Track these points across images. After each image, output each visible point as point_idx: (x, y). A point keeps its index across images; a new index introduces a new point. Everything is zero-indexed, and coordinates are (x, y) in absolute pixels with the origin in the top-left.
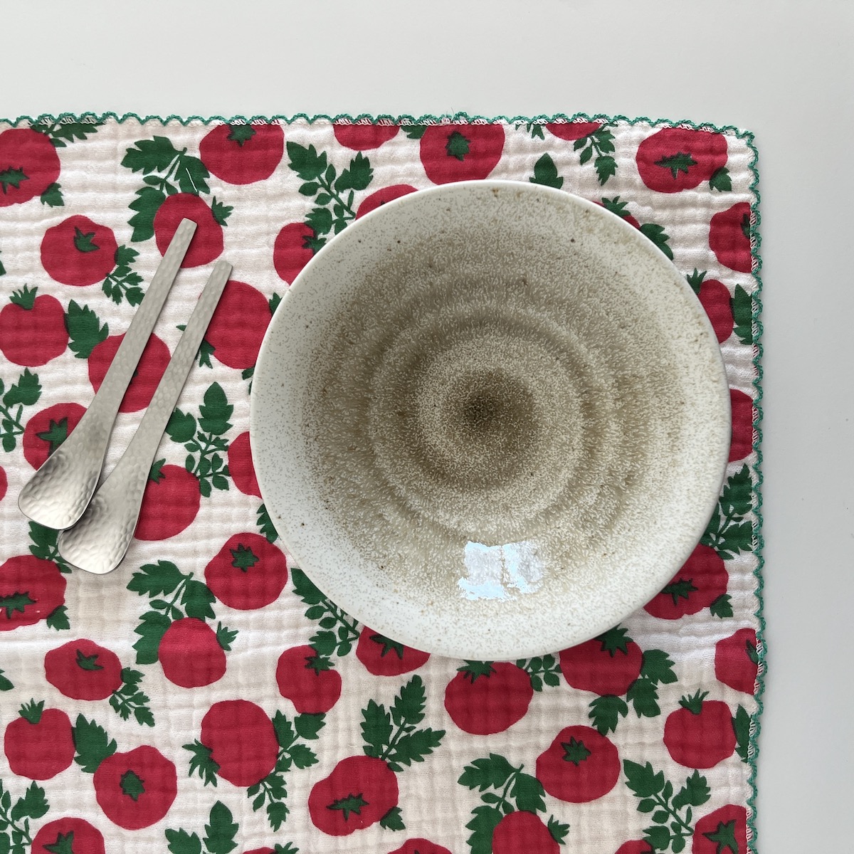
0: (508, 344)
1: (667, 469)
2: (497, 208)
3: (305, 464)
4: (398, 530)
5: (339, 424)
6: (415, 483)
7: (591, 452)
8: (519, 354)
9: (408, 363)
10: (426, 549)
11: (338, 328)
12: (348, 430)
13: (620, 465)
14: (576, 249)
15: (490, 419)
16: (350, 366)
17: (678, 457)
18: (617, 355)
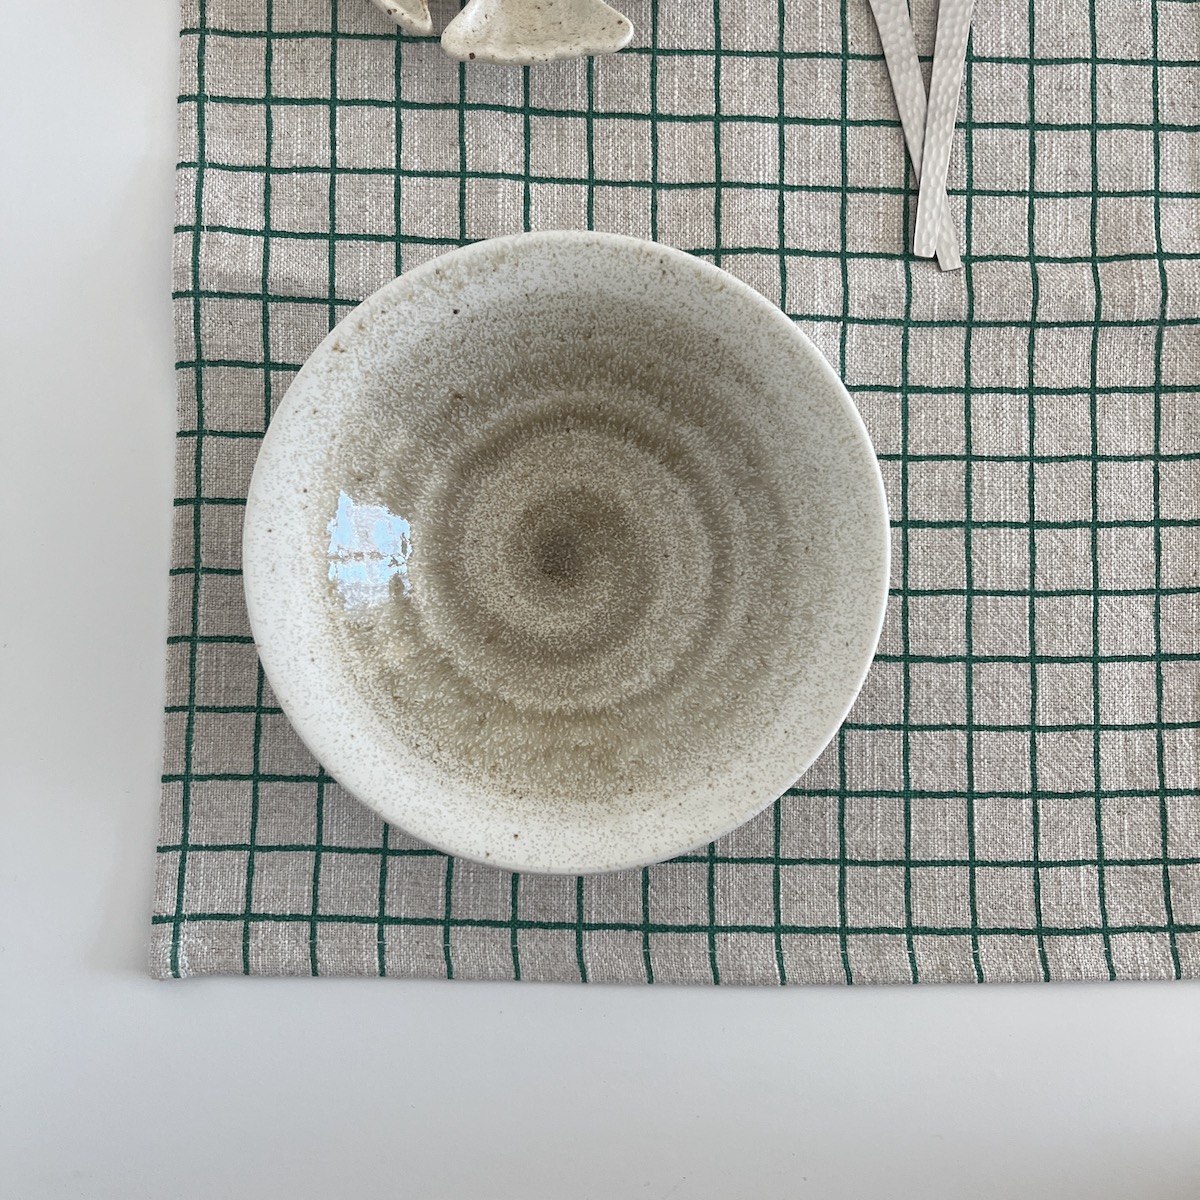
0: (511, 468)
1: (772, 412)
2: (356, 361)
3: (454, 782)
4: (607, 742)
5: (444, 712)
6: (574, 684)
7: (693, 476)
8: (530, 465)
9: (442, 587)
10: (651, 729)
11: (343, 629)
12: (459, 708)
13: (729, 457)
14: (468, 315)
15: (574, 551)
16: (393, 650)
17: (768, 391)
18: (614, 366)
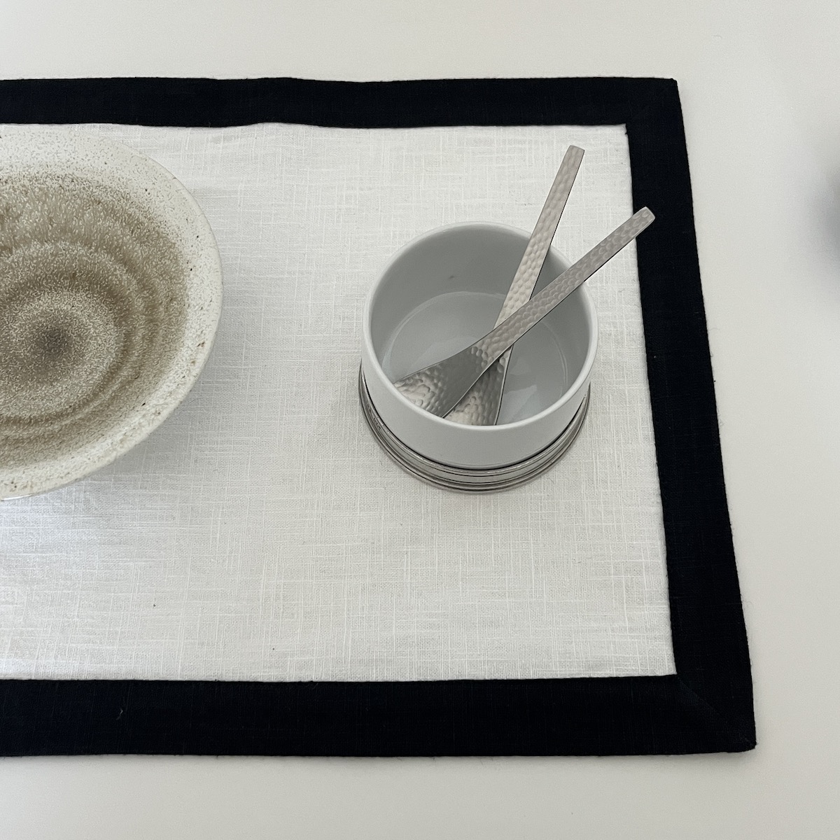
0: (101, 372)
2: (190, 346)
3: (42, 171)
5: (73, 213)
8: (90, 380)
9: (113, 287)
11: (143, 219)
14: (137, 408)
16: (117, 230)
18: (43, 440)
